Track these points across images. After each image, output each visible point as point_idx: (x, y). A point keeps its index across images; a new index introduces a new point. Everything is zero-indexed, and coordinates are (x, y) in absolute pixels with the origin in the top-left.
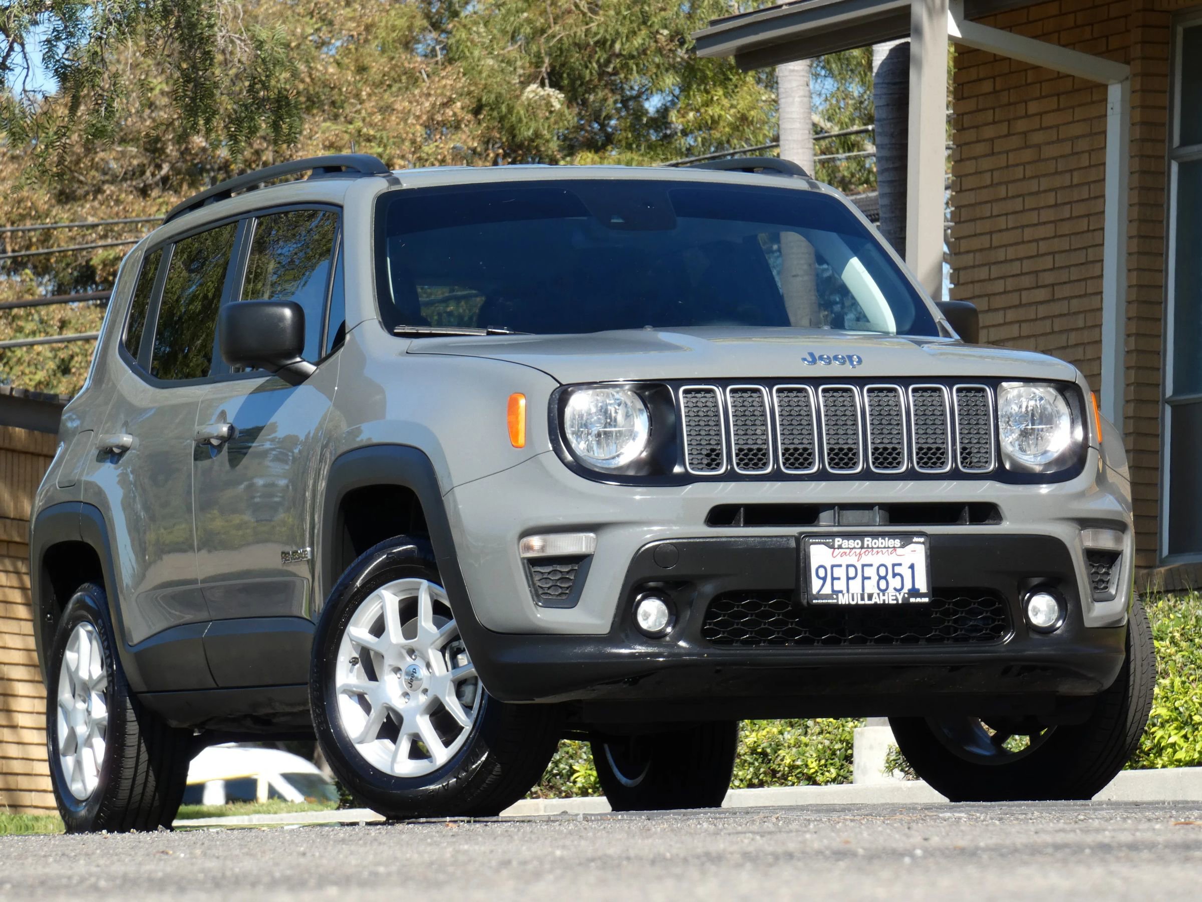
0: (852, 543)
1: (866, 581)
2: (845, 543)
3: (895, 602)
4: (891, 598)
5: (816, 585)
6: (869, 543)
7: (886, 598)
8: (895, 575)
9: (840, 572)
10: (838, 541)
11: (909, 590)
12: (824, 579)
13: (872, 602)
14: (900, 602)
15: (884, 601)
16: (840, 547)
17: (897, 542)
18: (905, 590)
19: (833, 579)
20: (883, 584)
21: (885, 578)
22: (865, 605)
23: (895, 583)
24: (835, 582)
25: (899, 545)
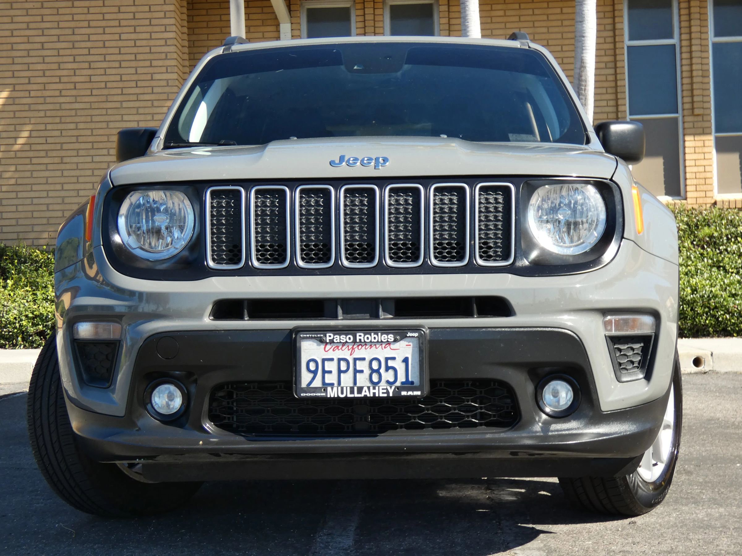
0: (343, 338)
1: (358, 375)
2: (337, 338)
3: (385, 395)
4: (381, 391)
5: (305, 378)
6: (362, 338)
7: (376, 391)
8: (388, 368)
9: (331, 366)
10: (329, 336)
11: (402, 383)
12: (315, 373)
13: (362, 395)
14: (391, 395)
15: (374, 393)
16: (332, 342)
17: (391, 337)
18: (398, 384)
19: (324, 372)
20: (375, 378)
21: (378, 371)
22: (355, 398)
23: (388, 376)
24: (327, 375)
25: (393, 339)
